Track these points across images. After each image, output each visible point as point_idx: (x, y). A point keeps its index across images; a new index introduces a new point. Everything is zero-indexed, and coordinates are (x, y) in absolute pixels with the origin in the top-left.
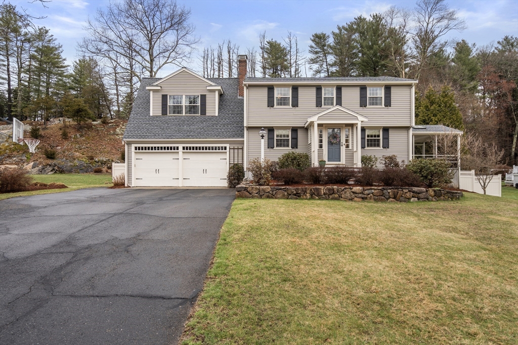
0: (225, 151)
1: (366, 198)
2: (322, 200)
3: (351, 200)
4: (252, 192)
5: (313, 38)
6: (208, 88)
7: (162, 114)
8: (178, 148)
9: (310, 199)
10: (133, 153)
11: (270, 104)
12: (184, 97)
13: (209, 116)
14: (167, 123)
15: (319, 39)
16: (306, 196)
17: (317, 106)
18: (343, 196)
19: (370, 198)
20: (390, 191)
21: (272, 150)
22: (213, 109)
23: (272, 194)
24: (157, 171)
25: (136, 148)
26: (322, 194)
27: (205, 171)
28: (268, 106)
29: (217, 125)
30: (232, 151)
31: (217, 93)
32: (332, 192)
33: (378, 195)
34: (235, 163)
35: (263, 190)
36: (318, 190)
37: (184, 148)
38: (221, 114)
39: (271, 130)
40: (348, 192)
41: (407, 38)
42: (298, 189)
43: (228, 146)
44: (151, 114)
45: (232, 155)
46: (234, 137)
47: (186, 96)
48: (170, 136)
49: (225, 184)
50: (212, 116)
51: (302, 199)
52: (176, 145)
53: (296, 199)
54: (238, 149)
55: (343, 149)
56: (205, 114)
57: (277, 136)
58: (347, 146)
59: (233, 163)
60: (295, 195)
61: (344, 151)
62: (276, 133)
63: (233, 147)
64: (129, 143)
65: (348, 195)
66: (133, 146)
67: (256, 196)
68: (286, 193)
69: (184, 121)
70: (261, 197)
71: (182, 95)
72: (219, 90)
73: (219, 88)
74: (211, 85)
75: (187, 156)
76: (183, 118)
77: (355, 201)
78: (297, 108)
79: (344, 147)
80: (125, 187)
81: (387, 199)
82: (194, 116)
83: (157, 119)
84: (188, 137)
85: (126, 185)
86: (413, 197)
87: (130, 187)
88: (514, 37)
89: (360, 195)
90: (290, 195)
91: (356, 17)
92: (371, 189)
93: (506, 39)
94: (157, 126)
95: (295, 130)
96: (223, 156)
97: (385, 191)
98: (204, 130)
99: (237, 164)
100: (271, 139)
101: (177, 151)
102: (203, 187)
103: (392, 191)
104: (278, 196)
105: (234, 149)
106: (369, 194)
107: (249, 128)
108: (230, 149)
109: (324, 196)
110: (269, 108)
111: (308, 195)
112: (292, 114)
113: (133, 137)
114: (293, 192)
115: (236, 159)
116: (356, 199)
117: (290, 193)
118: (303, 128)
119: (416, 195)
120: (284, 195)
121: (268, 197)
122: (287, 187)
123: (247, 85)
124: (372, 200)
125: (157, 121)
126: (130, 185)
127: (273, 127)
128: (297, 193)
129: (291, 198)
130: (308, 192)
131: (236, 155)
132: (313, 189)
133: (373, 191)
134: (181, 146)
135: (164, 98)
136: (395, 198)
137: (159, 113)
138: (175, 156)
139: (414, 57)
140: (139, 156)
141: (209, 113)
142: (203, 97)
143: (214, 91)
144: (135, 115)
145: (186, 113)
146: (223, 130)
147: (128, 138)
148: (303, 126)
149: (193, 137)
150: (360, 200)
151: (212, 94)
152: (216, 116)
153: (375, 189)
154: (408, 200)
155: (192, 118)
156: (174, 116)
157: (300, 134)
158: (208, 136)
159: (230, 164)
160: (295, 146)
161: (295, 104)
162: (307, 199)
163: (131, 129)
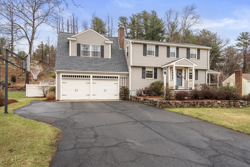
0: (117, 79)
1: (223, 106)
2: (205, 108)
3: (217, 107)
4: (172, 104)
5: (119, 19)
6: (106, 42)
7: (78, 56)
8: (90, 77)
9: (200, 107)
10: (61, 79)
11: (145, 54)
12: (91, 46)
13: (106, 58)
14: (81, 61)
15: (123, 19)
16: (198, 106)
17: (167, 57)
18: (214, 105)
19: (225, 106)
20: (232, 102)
21: (144, 79)
22: (108, 54)
23: (182, 105)
24: (76, 90)
25: (63, 76)
26: (205, 105)
27: (105, 90)
28: (144, 55)
29: (111, 64)
30: (121, 79)
31: (110, 45)
32: (209, 103)
33: (228, 104)
34: (123, 86)
35: (178, 103)
36: (203, 102)
37: (93, 77)
38: (112, 58)
39: (144, 68)
40: (216, 104)
41: (164, 24)
42: (194, 102)
43: (119, 76)
44: (70, 55)
45: (121, 81)
46: (123, 71)
47: (92, 45)
48: (86, 69)
49: (117, 98)
50: (108, 59)
51: (196, 108)
52: (88, 75)
53: (194, 107)
54: (124, 78)
55: (183, 79)
56: (104, 57)
57: (147, 72)
58: (185, 79)
59: (122, 86)
60: (193, 105)
61: (184, 81)
62: (147, 70)
63: (122, 77)
64: (58, 73)
65: (216, 105)
66: (61, 74)
67: (174, 106)
68: (189, 105)
69: (92, 60)
70: (176, 107)
71: (90, 45)
72: (111, 44)
73: (112, 42)
74: (107, 41)
75: (95, 81)
76: (91, 59)
77: (219, 108)
78: (158, 57)
79: (184, 78)
80: (56, 101)
81: (231, 106)
82: (97, 58)
83: (75, 58)
84: (97, 70)
85: (56, 99)
86: (241, 105)
87: (59, 100)
88: (206, 30)
89: (221, 105)
90: (191, 105)
91: (143, 11)
92: (225, 102)
93: (204, 30)
94: (75, 62)
95: (156, 69)
96: (116, 82)
97: (230, 103)
98: (105, 66)
99: (124, 87)
100: (143, 73)
101: (89, 78)
102: (105, 100)
103: (233, 103)
104: (185, 106)
105: (122, 78)
106: (224, 104)
107: (133, 67)
108: (120, 78)
109: (206, 106)
110: (144, 56)
111: (199, 105)
112: (155, 60)
113: (61, 69)
114: (192, 104)
115: (123, 84)
116: (219, 107)
117: (191, 104)
118: (159, 68)
119: (242, 104)
120: (188, 105)
121: (180, 107)
122: (189, 101)
123: (133, 42)
124: (226, 107)
125: (75, 59)
126: (59, 99)
127: (145, 67)
128: (194, 105)
129: (191, 107)
130: (199, 104)
131: (123, 82)
132: (201, 102)
133: (226, 103)
134: (91, 76)
135: (79, 45)
136: (234, 106)
137: (75, 54)
138: (88, 81)
139: (168, 34)
140: (64, 81)
141: (106, 56)
142: (102, 47)
143: (108, 44)
144: (60, 55)
145: (92, 56)
146: (116, 67)
147: (58, 69)
148: (161, 67)
149: (99, 70)
150: (221, 107)
151: (107, 45)
152: (110, 59)
153: (226, 102)
154: (239, 107)
155: (96, 59)
156: (85, 57)
157: (159, 71)
158: (108, 70)
159: (120, 86)
160: (156, 77)
161: (157, 55)
162: (198, 107)
163: (59, 64)
